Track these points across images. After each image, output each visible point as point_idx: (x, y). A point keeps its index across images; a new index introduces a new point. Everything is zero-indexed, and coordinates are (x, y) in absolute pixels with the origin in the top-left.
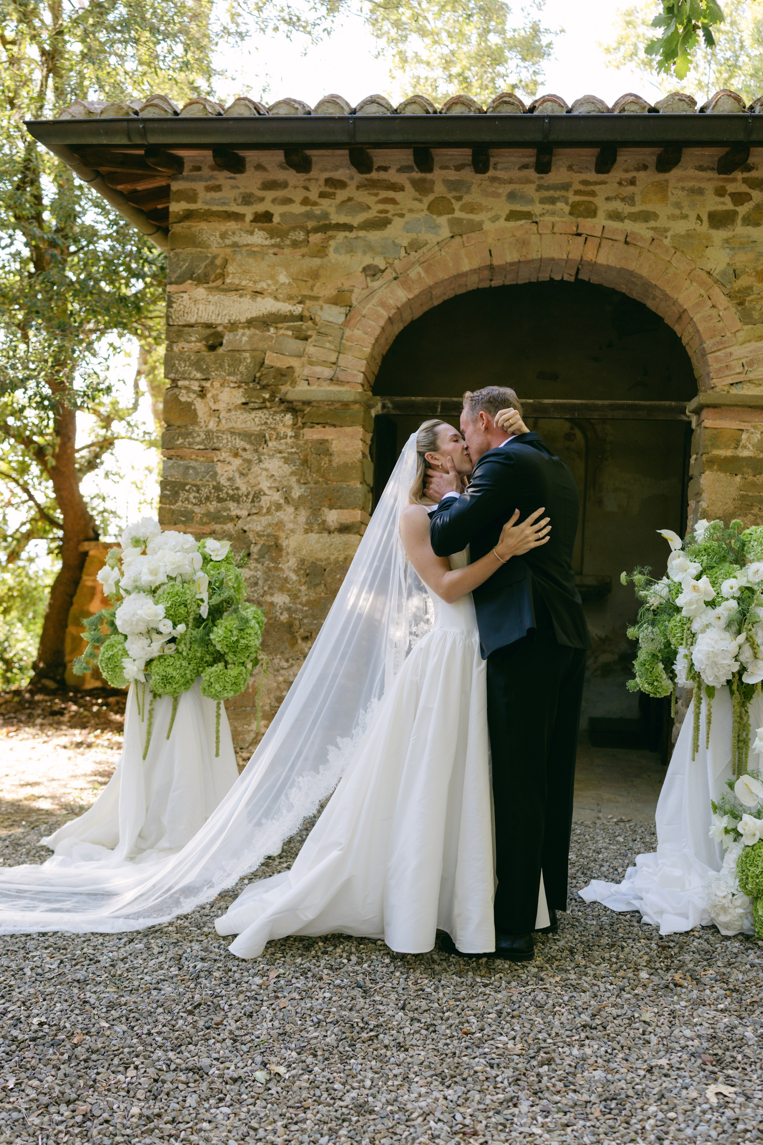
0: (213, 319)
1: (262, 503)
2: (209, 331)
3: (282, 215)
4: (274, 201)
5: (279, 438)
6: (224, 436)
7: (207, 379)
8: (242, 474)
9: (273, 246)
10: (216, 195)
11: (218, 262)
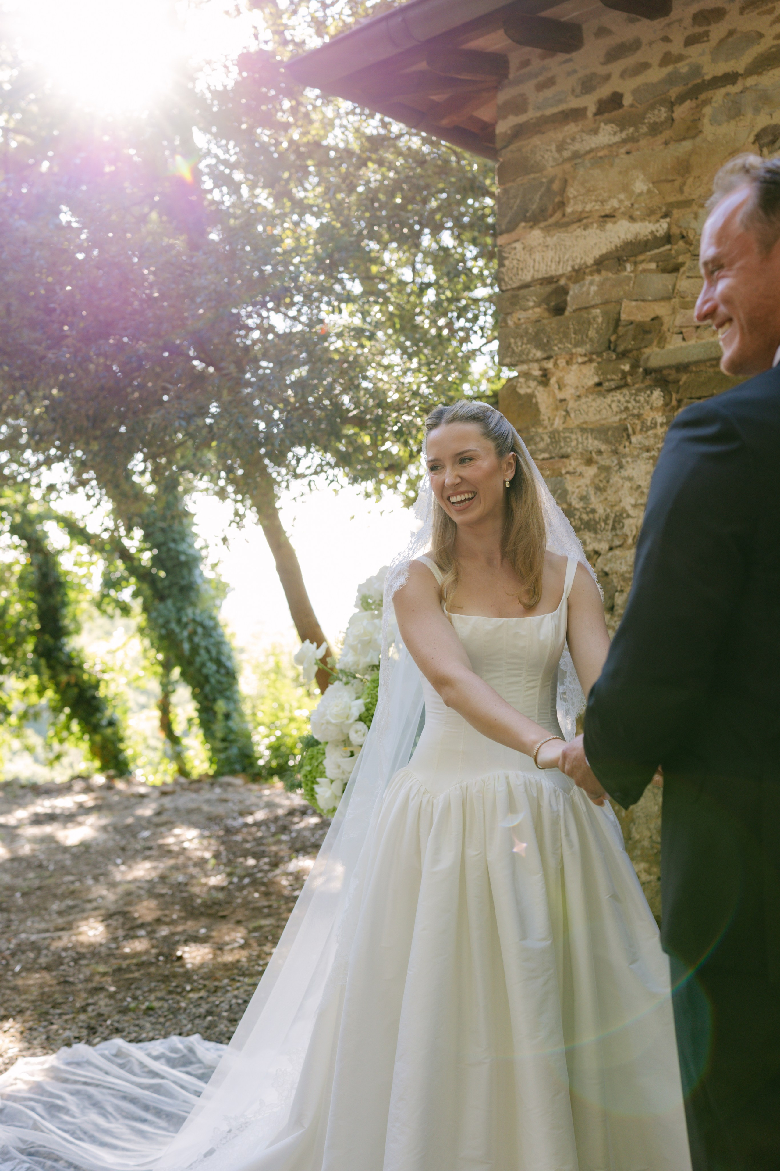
0: (555, 270)
1: (626, 530)
2: (549, 289)
3: (634, 92)
4: (623, 75)
5: (645, 429)
6: (573, 437)
7: (548, 358)
8: (599, 489)
9: (624, 141)
10: (548, 93)
11: (556, 187)
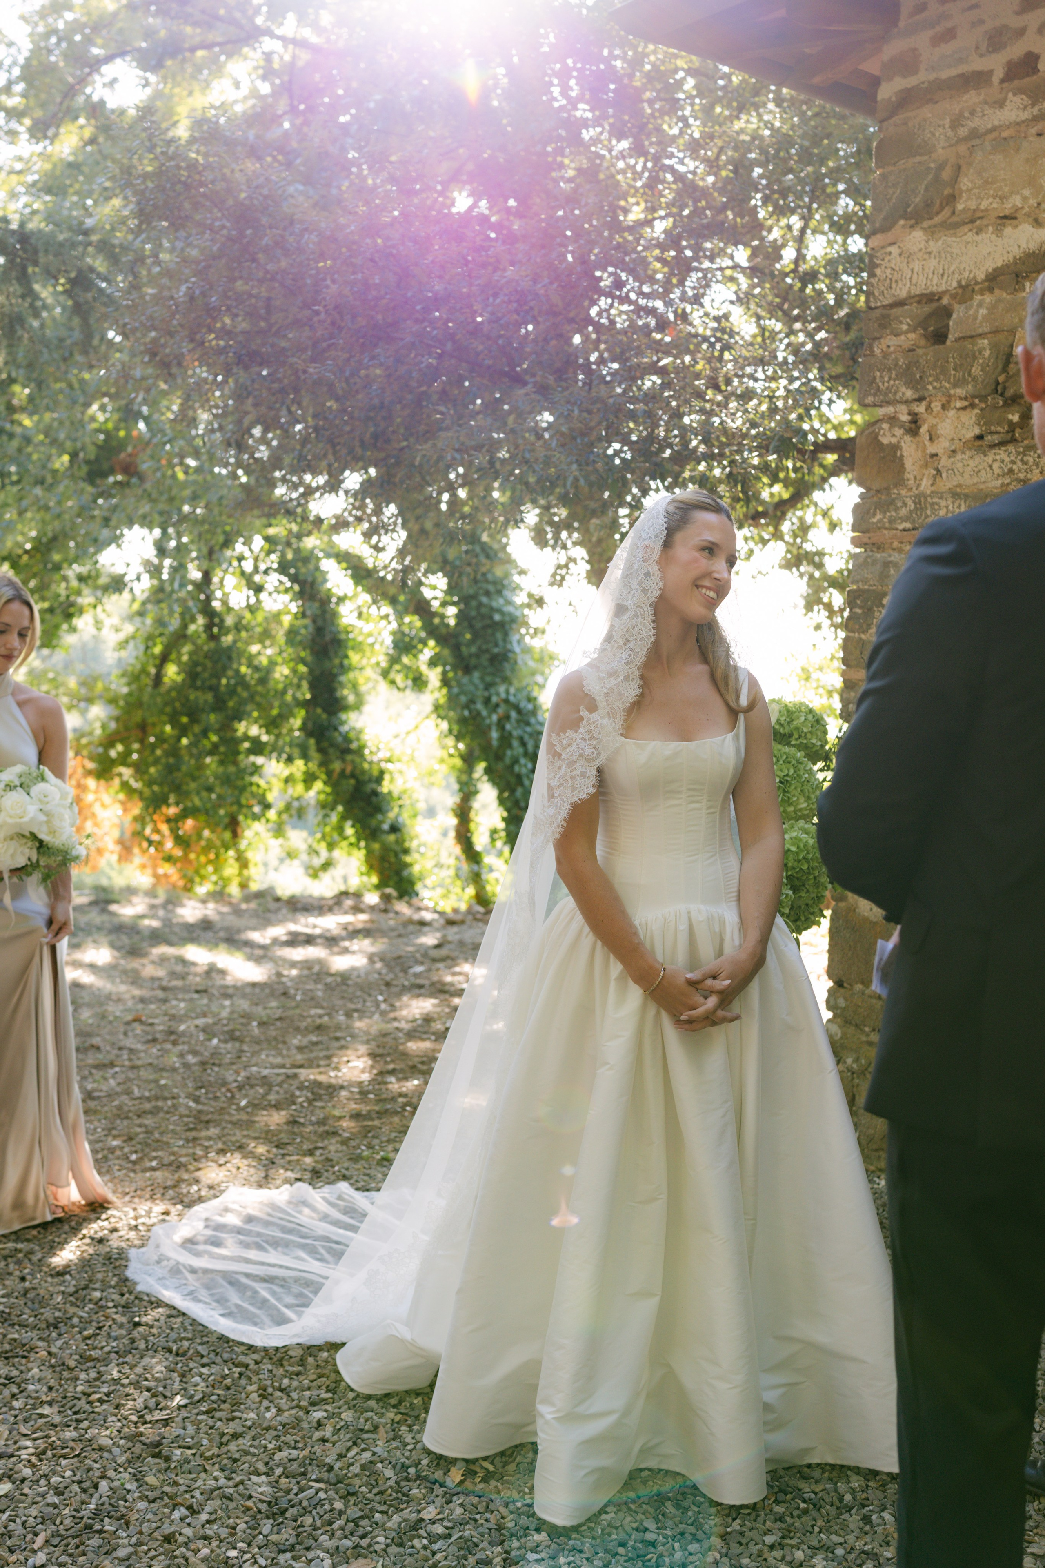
0: (937, 285)
2: (927, 309)
6: (943, 503)
7: (920, 399)
9: (1035, 119)
10: (946, 49)
11: (946, 175)
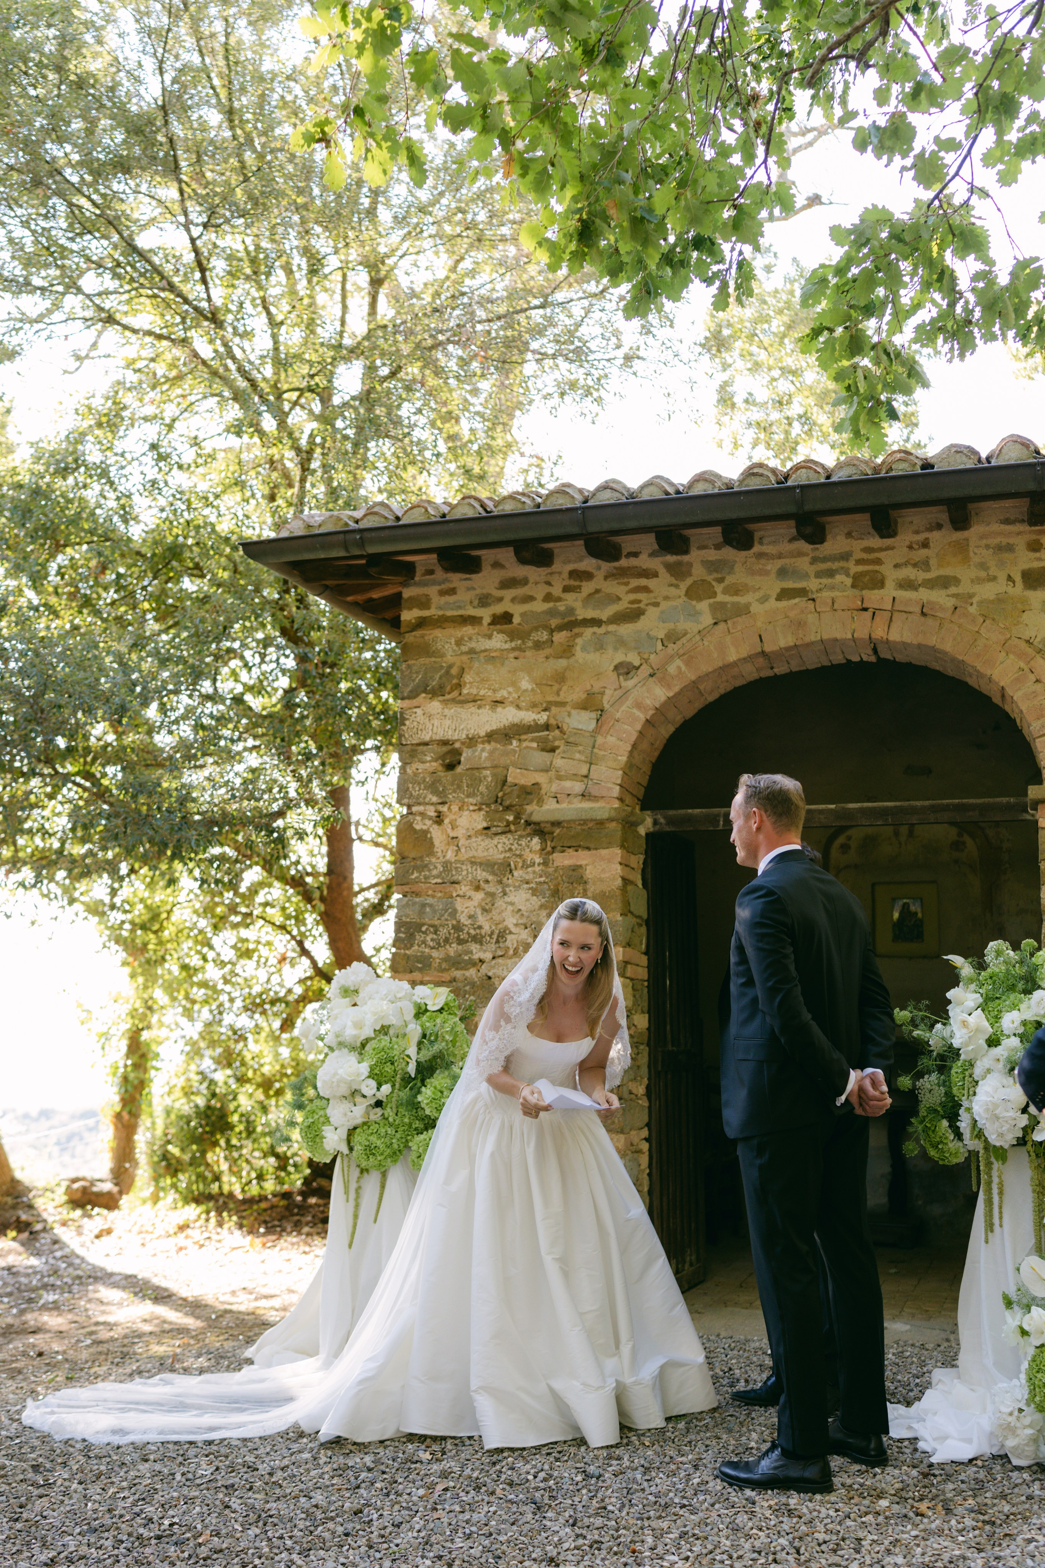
0: (450, 735)
1: (508, 943)
2: (445, 749)
3: (523, 615)
4: (513, 600)
5: (525, 866)
6: (464, 867)
7: (443, 803)
8: (485, 910)
9: (513, 649)
10: (451, 599)
11: (454, 671)
